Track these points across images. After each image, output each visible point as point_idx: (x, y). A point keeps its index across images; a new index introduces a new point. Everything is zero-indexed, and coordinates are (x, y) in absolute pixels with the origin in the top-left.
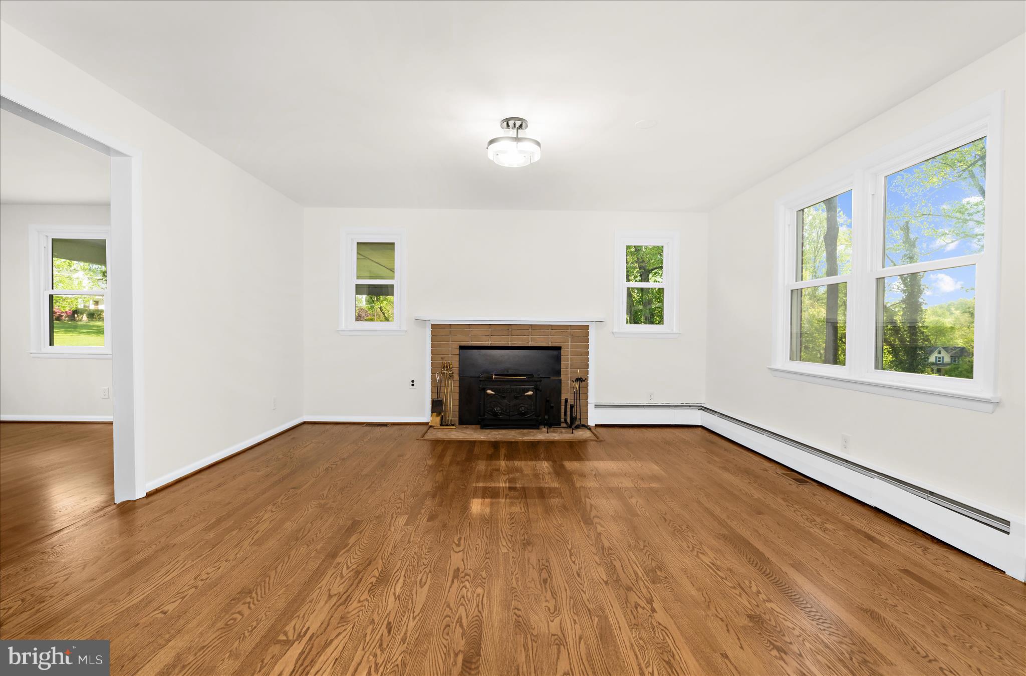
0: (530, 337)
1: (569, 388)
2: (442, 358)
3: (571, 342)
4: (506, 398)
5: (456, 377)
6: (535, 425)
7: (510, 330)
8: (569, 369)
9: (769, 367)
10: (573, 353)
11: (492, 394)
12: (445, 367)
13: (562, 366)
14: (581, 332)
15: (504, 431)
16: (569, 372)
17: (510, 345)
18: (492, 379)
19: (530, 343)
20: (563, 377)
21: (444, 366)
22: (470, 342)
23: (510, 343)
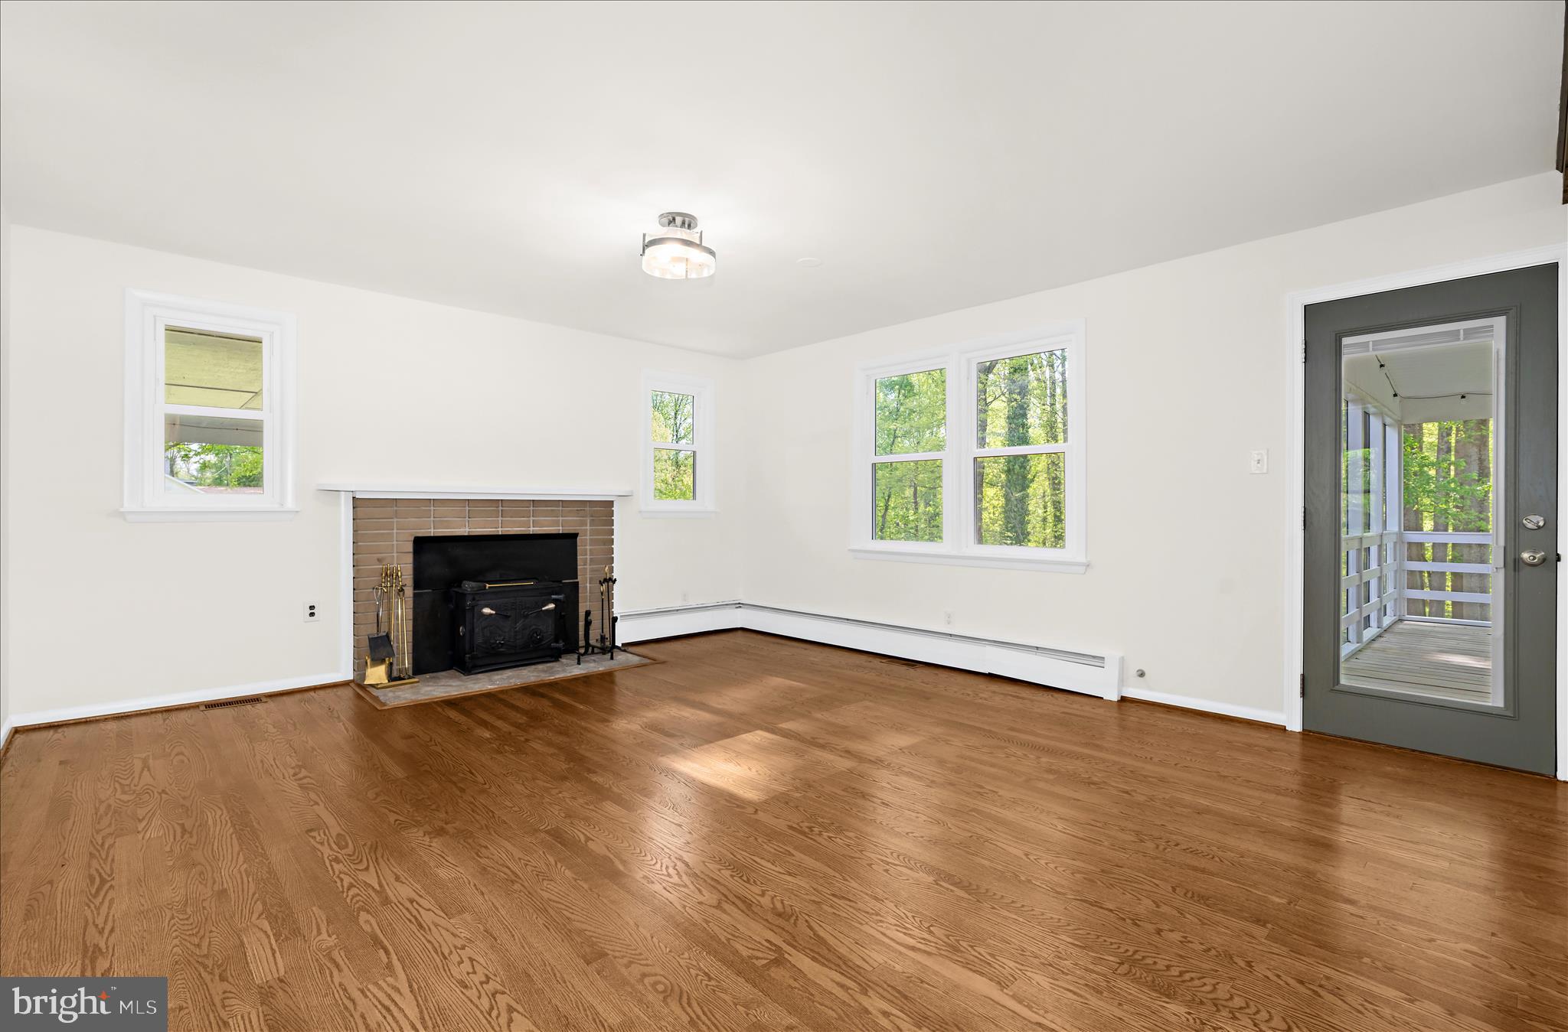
0: (532, 518)
1: (588, 594)
2: (379, 560)
3: (590, 526)
4: (510, 619)
5: (409, 591)
6: (555, 656)
7: (500, 508)
8: (588, 567)
9: (850, 548)
10: (593, 542)
11: (491, 615)
12: (389, 575)
13: (579, 562)
14: (602, 511)
15: (509, 673)
16: (588, 571)
17: (500, 533)
18: (485, 588)
19: (531, 529)
20: (580, 579)
21: (386, 574)
22: (432, 530)
23: (500, 529)
